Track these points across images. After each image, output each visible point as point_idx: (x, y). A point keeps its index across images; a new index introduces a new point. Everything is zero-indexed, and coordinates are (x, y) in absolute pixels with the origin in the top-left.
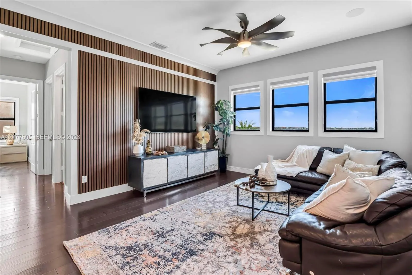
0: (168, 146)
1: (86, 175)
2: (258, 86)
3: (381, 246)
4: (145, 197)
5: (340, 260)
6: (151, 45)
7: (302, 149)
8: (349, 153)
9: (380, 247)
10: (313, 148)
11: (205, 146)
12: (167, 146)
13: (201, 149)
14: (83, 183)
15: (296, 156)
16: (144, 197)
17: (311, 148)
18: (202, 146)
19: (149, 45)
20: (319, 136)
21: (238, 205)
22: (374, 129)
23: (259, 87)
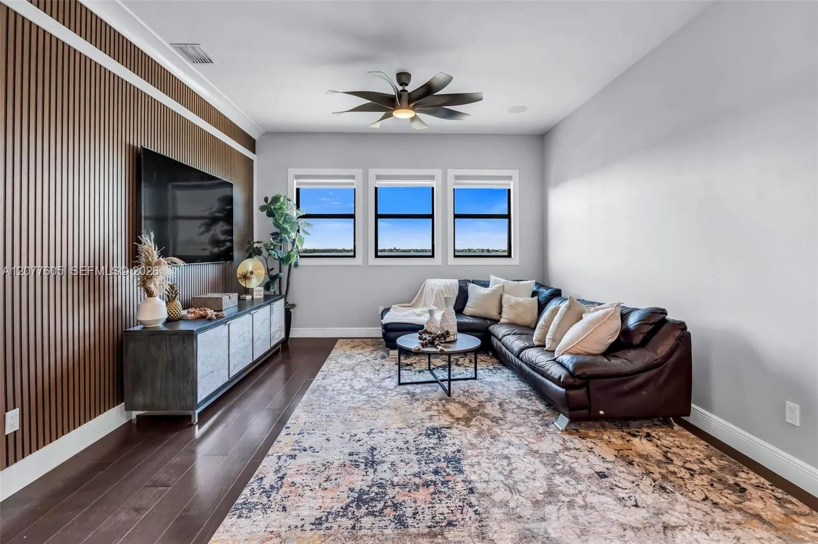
0: (195, 297)
1: (15, 408)
2: (353, 177)
3: (656, 360)
4: (196, 425)
5: (626, 387)
6: (172, 47)
7: (435, 284)
8: (504, 286)
9: (655, 362)
10: (451, 282)
11: (261, 291)
12: (193, 297)
13: (252, 298)
14: (7, 436)
15: (430, 296)
16: (192, 425)
17: (448, 281)
18: (254, 291)
19: (171, 44)
20: (449, 264)
21: (400, 384)
22: (506, 254)
23: (354, 179)
